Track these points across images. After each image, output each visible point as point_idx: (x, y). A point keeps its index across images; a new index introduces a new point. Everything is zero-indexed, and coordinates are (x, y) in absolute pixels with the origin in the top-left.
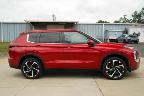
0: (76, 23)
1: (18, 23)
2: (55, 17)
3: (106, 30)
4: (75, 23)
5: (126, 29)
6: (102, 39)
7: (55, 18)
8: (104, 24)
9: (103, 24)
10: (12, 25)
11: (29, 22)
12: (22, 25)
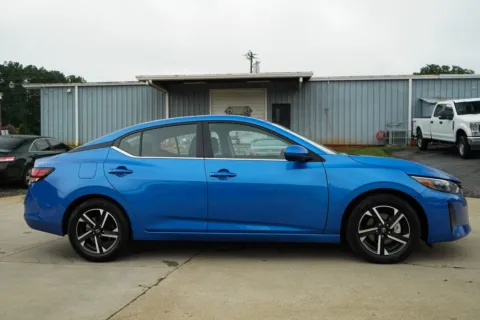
1: (122, 86)
2: (254, 61)
3: (421, 101)
6: (404, 133)
7: (257, 63)
8: (415, 80)
9: (407, 80)
10: (105, 90)
11: (151, 82)
12: (135, 89)
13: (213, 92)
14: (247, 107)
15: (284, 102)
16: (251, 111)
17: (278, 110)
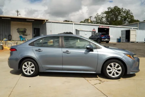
0: (46, 21)
3: (76, 30)
4: (44, 20)
5: (94, 29)
8: (75, 24)
9: (73, 24)
13: (12, 22)
14: (25, 29)
15: (38, 28)
16: (26, 30)
17: (36, 30)
